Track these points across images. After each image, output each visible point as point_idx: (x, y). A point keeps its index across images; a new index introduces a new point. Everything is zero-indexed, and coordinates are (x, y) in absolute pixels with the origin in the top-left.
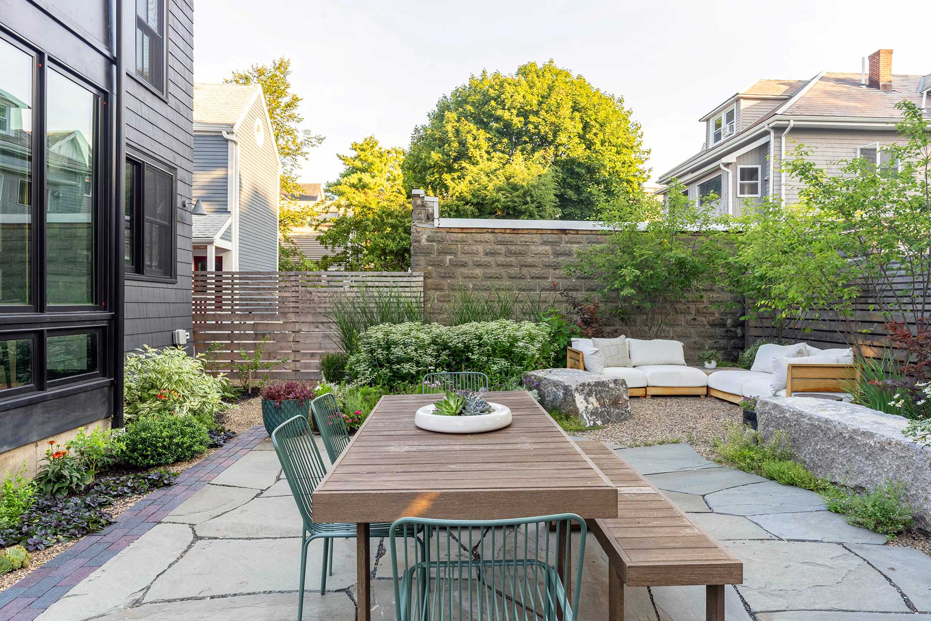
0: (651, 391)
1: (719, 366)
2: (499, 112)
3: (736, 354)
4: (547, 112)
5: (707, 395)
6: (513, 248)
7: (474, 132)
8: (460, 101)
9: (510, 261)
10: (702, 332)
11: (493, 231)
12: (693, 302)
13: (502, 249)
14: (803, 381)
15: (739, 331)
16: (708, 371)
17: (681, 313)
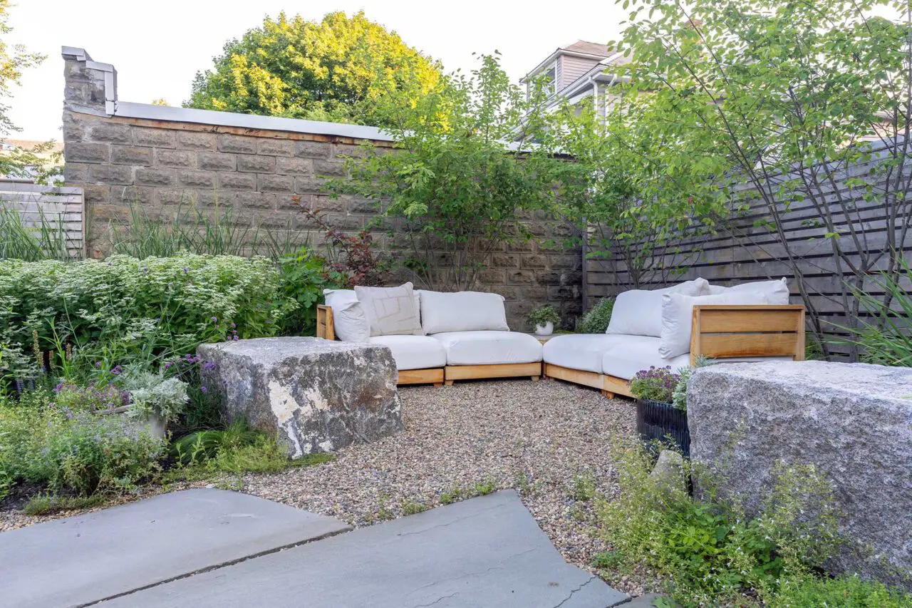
0: (453, 374)
1: (558, 330)
2: (298, 60)
3: (571, 322)
4: (355, 64)
5: (542, 376)
6: (250, 159)
7: (268, 79)
8: (252, 44)
9: (245, 180)
10: (529, 292)
11: (215, 129)
12: (517, 249)
13: (232, 160)
14: (718, 338)
15: (575, 290)
16: (544, 338)
17: (502, 265)
